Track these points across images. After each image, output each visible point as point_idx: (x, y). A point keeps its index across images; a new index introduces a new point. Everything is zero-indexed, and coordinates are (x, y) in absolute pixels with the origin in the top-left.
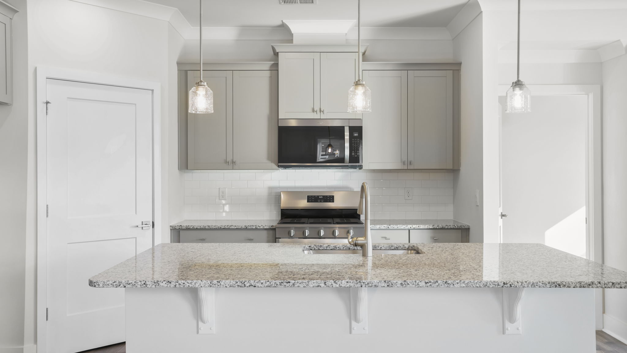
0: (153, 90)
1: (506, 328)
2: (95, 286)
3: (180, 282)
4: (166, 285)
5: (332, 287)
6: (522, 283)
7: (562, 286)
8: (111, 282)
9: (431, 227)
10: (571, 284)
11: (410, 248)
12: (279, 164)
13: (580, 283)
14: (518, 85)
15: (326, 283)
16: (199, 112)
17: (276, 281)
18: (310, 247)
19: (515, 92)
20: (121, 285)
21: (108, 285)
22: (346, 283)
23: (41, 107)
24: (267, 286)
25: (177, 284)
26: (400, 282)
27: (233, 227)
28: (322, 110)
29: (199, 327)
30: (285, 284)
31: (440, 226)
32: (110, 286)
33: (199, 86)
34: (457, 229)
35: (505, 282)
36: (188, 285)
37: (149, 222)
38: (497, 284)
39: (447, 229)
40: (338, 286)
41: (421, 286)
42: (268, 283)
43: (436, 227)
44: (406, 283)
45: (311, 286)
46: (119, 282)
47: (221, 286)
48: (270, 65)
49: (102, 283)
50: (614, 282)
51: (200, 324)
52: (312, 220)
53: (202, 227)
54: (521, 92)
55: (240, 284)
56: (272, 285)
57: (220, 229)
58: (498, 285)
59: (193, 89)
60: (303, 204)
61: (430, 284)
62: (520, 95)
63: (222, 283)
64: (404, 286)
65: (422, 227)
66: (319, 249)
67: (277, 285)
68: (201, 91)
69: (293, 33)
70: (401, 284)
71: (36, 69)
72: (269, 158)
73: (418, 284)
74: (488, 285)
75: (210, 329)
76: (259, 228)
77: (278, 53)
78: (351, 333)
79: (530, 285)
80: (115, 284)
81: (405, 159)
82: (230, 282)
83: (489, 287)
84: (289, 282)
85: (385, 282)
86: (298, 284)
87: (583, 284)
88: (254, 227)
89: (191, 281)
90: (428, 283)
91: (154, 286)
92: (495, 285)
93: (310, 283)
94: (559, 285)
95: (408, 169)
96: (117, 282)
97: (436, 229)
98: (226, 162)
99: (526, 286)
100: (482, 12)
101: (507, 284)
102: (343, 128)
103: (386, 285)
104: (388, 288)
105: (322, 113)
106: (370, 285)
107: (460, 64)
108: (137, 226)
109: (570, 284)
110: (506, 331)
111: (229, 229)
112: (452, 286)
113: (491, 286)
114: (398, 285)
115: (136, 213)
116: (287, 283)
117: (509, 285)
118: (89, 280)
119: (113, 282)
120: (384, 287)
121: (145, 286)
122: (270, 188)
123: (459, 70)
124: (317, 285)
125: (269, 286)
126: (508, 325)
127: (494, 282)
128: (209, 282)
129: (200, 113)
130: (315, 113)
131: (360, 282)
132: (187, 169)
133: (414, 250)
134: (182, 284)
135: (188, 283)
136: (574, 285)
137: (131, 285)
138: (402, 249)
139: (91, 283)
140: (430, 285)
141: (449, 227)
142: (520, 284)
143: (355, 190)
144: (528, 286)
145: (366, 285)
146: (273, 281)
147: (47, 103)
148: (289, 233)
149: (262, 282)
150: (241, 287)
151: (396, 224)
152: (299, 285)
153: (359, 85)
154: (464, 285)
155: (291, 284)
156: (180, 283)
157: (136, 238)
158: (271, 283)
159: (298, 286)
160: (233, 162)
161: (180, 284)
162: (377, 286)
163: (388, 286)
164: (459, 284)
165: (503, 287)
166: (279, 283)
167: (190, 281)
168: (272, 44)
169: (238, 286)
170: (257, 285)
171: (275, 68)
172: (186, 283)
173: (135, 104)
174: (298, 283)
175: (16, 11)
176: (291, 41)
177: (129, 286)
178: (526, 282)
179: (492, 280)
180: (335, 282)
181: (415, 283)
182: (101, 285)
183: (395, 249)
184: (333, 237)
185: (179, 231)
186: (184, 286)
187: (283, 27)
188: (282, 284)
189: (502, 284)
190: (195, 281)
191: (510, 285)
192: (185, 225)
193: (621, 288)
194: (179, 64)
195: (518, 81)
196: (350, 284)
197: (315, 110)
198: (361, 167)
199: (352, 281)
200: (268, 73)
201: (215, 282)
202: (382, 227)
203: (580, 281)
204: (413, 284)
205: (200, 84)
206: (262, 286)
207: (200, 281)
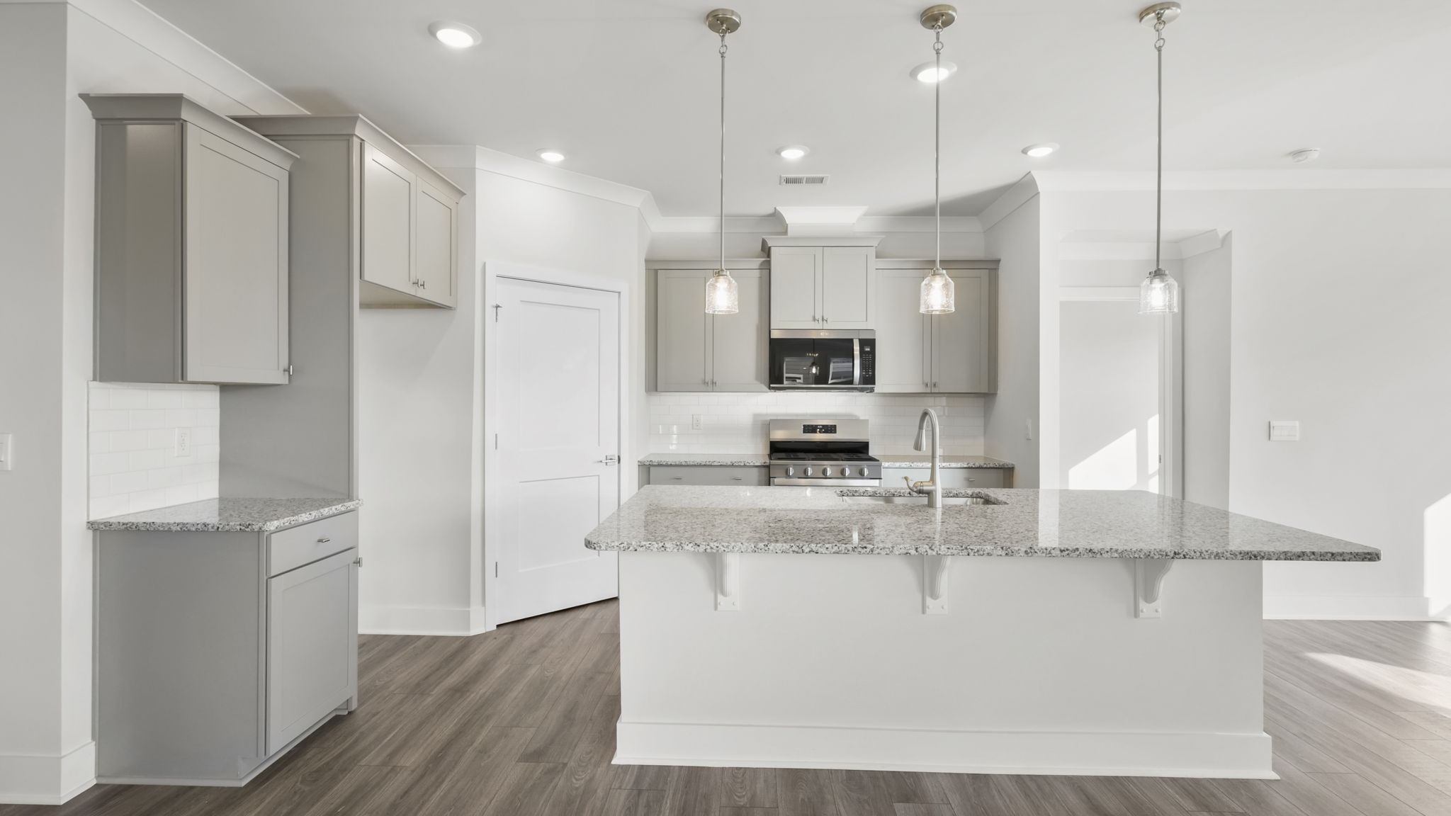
0: (619, 293)
1: (1140, 609)
2: (595, 548)
3: (712, 544)
4: (693, 549)
5: (927, 554)
6: (1201, 553)
7: (1259, 558)
8: (617, 544)
9: (965, 466)
10: (1272, 554)
11: (975, 495)
12: (771, 385)
13: (1285, 553)
14: (1159, 275)
15: (918, 550)
16: (719, 311)
17: (846, 546)
18: (841, 492)
19: (1153, 285)
20: (631, 548)
21: (613, 547)
22: (946, 550)
23: (490, 312)
24: (834, 553)
25: (708, 547)
26: (1024, 549)
27: (715, 464)
28: (825, 318)
29: (719, 601)
30: (860, 549)
31: (977, 465)
32: (616, 548)
33: (721, 277)
34: (998, 468)
35: (1176, 551)
36: (723, 549)
37: (614, 456)
38: (1164, 553)
39: (986, 468)
40: (934, 553)
41: (1054, 555)
42: (836, 548)
43: (971, 465)
44: (1032, 551)
45: (897, 553)
46: (628, 544)
47: (770, 551)
48: (760, 262)
49: (605, 544)
50: (1334, 552)
51: (720, 597)
52: (812, 455)
53: (677, 463)
54: (1163, 284)
55: (796, 549)
56: (842, 550)
57: (700, 466)
58: (1166, 555)
59: (711, 281)
60: (799, 435)
61: (1067, 552)
62: (1161, 288)
63: (771, 548)
64: (1030, 554)
65: (953, 465)
66: (854, 496)
67: (848, 551)
68: (722, 284)
69: (787, 222)
70: (1026, 551)
71: (484, 265)
72: (758, 378)
73: (1050, 553)
74: (1152, 555)
75: (733, 604)
76: (748, 464)
77: (770, 248)
78: (924, 612)
79: (1213, 556)
80: (622, 546)
81: (927, 380)
82: (783, 546)
83: (1152, 558)
84: (866, 547)
85: (1002, 548)
86: (878, 551)
87: (1289, 554)
88: (742, 464)
89: (727, 544)
90: (1064, 550)
91: (675, 550)
92: (1162, 555)
93: (895, 548)
94: (1255, 556)
95: (931, 393)
96: (625, 543)
97: (972, 468)
98: (705, 383)
99: (1207, 557)
100: (1038, 193)
101: (1179, 554)
102: (851, 341)
103: (1004, 553)
104: (1007, 557)
105: (825, 322)
106: (981, 553)
107: (998, 261)
108: (601, 461)
109: (1270, 555)
110: (1141, 614)
111: (711, 466)
112: (1098, 555)
113: (1156, 557)
114: (1021, 554)
115: (599, 445)
116: (863, 548)
117: (1182, 556)
118: (585, 539)
119: (620, 543)
120: (1001, 555)
121: (663, 549)
122: (756, 416)
123: (996, 269)
124: (906, 551)
125: (837, 553)
126: (1143, 605)
127: (1161, 551)
128: (753, 546)
129: (720, 313)
130: (817, 322)
131: (966, 548)
132: (656, 390)
133: (981, 498)
134: (715, 548)
135: (723, 546)
136: (1276, 556)
137: (644, 547)
138: (964, 497)
139: (588, 544)
140: (1068, 554)
141: (988, 466)
142: (1198, 554)
143: (861, 418)
144: (1210, 558)
145: (975, 552)
146: (843, 545)
147: (497, 307)
148: (787, 472)
149: (827, 546)
150: (797, 553)
151: (920, 461)
152: (880, 551)
153: (938, 275)
154: (1116, 555)
155: (868, 550)
156: (712, 546)
157: (599, 476)
158: (840, 548)
159: (878, 554)
160: (713, 383)
161: (712, 548)
162: (991, 555)
163: (1006, 554)
164: (1109, 554)
165: (1173, 558)
166: (851, 549)
167: (725, 544)
168: (764, 237)
169: (794, 551)
170: (820, 550)
171: (766, 266)
172: (720, 546)
173: (599, 310)
174: (878, 548)
175: (463, 194)
176: (785, 233)
177: (641, 549)
178: (1207, 552)
179: (1159, 547)
180: (930, 548)
181: (1045, 551)
182: (603, 547)
183: (954, 496)
184: (860, 476)
185: (649, 468)
186: (718, 551)
187: (775, 218)
188: (856, 550)
189: (1172, 555)
190: (733, 544)
191: (1184, 555)
192: (656, 460)
193: (1344, 560)
194: (647, 261)
195: (1159, 269)
196: (952, 551)
197: (817, 318)
198: (872, 390)
199: (954, 547)
200: (757, 273)
201: (761, 545)
202: (904, 465)
203: (1286, 550)
204: (1043, 552)
205: (721, 273)
206: (827, 552)
207: (740, 544)
